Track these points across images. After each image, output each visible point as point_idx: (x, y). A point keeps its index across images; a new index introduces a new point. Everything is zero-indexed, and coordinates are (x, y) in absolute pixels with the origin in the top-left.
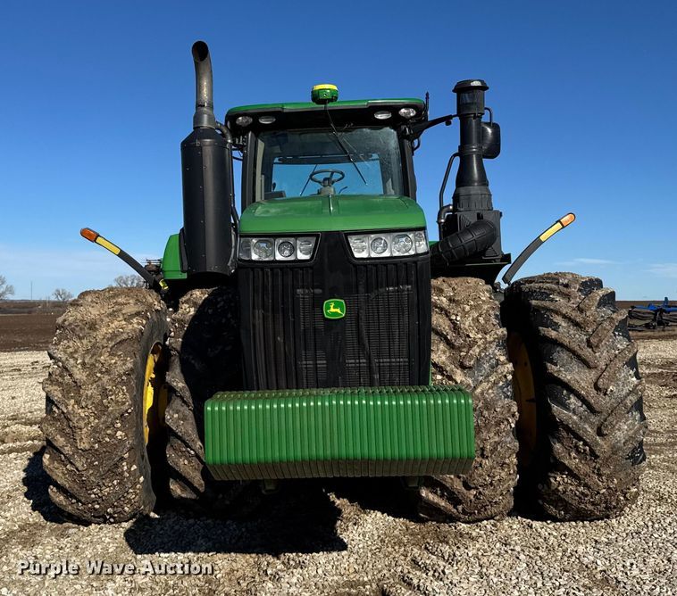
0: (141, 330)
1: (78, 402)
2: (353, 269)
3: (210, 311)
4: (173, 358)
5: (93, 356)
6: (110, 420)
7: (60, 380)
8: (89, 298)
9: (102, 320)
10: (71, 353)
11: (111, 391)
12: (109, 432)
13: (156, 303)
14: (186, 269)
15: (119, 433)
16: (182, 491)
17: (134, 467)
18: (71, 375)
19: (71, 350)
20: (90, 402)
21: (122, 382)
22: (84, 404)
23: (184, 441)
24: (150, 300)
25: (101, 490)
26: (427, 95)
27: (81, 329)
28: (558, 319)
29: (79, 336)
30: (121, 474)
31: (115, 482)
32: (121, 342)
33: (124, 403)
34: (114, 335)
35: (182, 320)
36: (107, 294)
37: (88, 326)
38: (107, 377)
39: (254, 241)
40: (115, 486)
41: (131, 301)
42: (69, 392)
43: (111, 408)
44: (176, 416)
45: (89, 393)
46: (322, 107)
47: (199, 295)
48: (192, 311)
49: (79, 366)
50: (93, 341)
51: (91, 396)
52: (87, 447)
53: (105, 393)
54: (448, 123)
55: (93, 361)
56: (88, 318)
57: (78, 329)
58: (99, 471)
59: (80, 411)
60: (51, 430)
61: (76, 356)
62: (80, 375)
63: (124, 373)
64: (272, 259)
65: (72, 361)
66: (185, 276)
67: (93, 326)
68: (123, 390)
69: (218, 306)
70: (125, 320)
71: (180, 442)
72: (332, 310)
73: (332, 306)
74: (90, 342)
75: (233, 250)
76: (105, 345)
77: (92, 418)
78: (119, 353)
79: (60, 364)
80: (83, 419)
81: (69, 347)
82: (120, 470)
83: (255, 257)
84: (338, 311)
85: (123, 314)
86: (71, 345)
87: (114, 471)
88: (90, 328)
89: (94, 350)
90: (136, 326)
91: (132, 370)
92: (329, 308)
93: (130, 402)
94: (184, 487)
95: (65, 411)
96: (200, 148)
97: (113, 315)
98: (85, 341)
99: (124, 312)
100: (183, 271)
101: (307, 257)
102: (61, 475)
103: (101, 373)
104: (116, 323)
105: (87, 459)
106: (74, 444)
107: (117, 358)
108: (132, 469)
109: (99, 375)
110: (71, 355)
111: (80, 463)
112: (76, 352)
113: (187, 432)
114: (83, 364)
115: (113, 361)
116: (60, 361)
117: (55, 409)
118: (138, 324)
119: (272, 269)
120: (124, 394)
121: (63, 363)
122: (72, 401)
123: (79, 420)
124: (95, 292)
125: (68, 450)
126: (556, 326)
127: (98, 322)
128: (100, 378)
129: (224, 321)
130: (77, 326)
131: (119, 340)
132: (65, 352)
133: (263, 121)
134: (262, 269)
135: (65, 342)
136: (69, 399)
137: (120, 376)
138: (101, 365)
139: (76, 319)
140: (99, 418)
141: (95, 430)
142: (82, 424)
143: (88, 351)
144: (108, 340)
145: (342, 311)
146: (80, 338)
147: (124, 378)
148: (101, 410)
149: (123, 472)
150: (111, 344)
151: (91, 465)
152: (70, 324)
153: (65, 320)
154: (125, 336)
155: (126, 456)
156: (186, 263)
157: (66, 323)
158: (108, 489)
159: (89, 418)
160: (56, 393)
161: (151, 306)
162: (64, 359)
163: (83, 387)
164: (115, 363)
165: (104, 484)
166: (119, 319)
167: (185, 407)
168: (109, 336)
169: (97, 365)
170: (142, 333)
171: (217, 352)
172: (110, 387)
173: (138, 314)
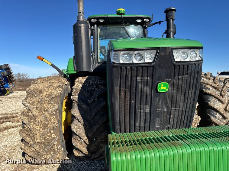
0: (60, 93)
1: (35, 123)
2: (173, 67)
3: (87, 85)
4: (74, 104)
5: (41, 104)
6: (49, 130)
7: (27, 114)
8: (39, 81)
9: (44, 89)
10: (32, 103)
11: (49, 118)
12: (48, 135)
13: (66, 82)
14: (76, 70)
15: (53, 135)
16: (78, 153)
17: (59, 146)
18: (31, 112)
19: (32, 102)
20: (40, 124)
21: (53, 114)
22: (37, 124)
23: (79, 137)
24: (63, 81)
25: (46, 156)
26: (153, 15)
27: (36, 93)
28: (208, 86)
29: (35, 96)
30: (55, 150)
31: (52, 153)
32: (52, 98)
33: (54, 123)
34: (50, 95)
35: (77, 89)
36: (47, 79)
37: (39, 92)
38: (47, 113)
39: (122, 53)
40: (52, 154)
41: (56, 82)
42: (31, 119)
43: (49, 125)
44: (76, 127)
45: (40, 120)
46: (120, 16)
47: (82, 79)
48: (81, 86)
49: (35, 109)
50: (41, 98)
51: (40, 121)
52: (40, 141)
53: (46, 119)
54: (160, 24)
55: (41, 106)
56: (39, 89)
57: (35, 93)
58: (45, 150)
59: (36, 127)
60: (24, 135)
61: (34, 104)
62: (35, 112)
63: (54, 111)
64: (131, 62)
65: (32, 106)
66: (75, 72)
67: (41, 92)
68: (54, 118)
69: (90, 83)
70: (54, 89)
71: (77, 137)
72: (162, 88)
73: (162, 86)
74: (39, 98)
75: (92, 64)
76: (46, 100)
77: (41, 130)
78: (52, 103)
79: (27, 108)
80: (37, 130)
81: (31, 100)
82: (54, 148)
83: (121, 62)
84: (165, 88)
85: (53, 87)
86: (32, 100)
87: (51, 149)
88: (40, 93)
89: (41, 102)
90: (58, 91)
91: (57, 109)
92: (161, 87)
93: (57, 122)
94: (79, 152)
95: (30, 127)
96: (80, 27)
97: (49, 87)
98: (37, 98)
99: (53, 86)
100: (75, 71)
101: (151, 61)
102: (29, 152)
103: (44, 111)
104: (50, 90)
105: (40, 146)
106: (34, 140)
107: (51, 105)
108: (59, 147)
109: (43, 112)
110: (32, 104)
111: (37, 148)
112: (34, 102)
113: (80, 133)
114: (37, 108)
115: (49, 106)
116: (27, 106)
117: (25, 126)
118: (59, 90)
119: (131, 68)
120: (54, 119)
121: (28, 107)
122: (32, 123)
123: (35, 131)
124: (42, 78)
125: (31, 143)
126: (208, 89)
127: (43, 90)
128: (44, 114)
129: (93, 89)
130: (34, 92)
131: (51, 97)
132: (29, 103)
133: (100, 21)
134: (126, 68)
135: (30, 98)
136: (31, 122)
137: (52, 112)
138: (44, 108)
139: (34, 89)
140: (44, 130)
141: (42, 135)
142: (37, 132)
143: (39, 102)
144: (47, 97)
145: (167, 88)
146: (35, 97)
147: (54, 112)
148: (45, 126)
149: (55, 149)
150: (48, 99)
151: (41, 148)
152: (31, 91)
153: (29, 90)
154: (54, 96)
155: (56, 143)
156: (76, 68)
157: (30, 91)
158: (49, 156)
159: (40, 130)
160: (25, 120)
161: (63, 83)
162: (28, 106)
163: (37, 117)
164: (50, 107)
165: (47, 154)
166: (51, 89)
167: (79, 123)
168: (47, 96)
169: (43, 108)
170: (61, 94)
171: (91, 101)
172: (48, 117)
173: (59, 86)
